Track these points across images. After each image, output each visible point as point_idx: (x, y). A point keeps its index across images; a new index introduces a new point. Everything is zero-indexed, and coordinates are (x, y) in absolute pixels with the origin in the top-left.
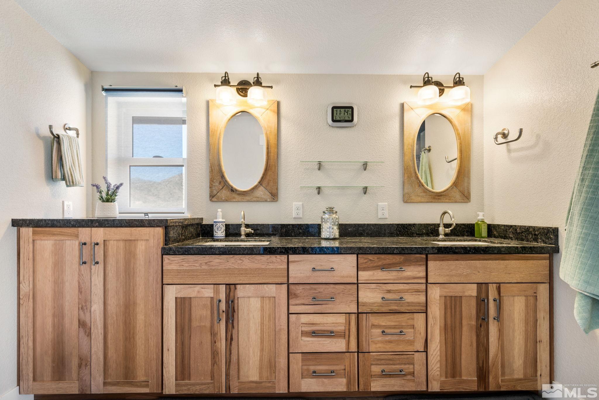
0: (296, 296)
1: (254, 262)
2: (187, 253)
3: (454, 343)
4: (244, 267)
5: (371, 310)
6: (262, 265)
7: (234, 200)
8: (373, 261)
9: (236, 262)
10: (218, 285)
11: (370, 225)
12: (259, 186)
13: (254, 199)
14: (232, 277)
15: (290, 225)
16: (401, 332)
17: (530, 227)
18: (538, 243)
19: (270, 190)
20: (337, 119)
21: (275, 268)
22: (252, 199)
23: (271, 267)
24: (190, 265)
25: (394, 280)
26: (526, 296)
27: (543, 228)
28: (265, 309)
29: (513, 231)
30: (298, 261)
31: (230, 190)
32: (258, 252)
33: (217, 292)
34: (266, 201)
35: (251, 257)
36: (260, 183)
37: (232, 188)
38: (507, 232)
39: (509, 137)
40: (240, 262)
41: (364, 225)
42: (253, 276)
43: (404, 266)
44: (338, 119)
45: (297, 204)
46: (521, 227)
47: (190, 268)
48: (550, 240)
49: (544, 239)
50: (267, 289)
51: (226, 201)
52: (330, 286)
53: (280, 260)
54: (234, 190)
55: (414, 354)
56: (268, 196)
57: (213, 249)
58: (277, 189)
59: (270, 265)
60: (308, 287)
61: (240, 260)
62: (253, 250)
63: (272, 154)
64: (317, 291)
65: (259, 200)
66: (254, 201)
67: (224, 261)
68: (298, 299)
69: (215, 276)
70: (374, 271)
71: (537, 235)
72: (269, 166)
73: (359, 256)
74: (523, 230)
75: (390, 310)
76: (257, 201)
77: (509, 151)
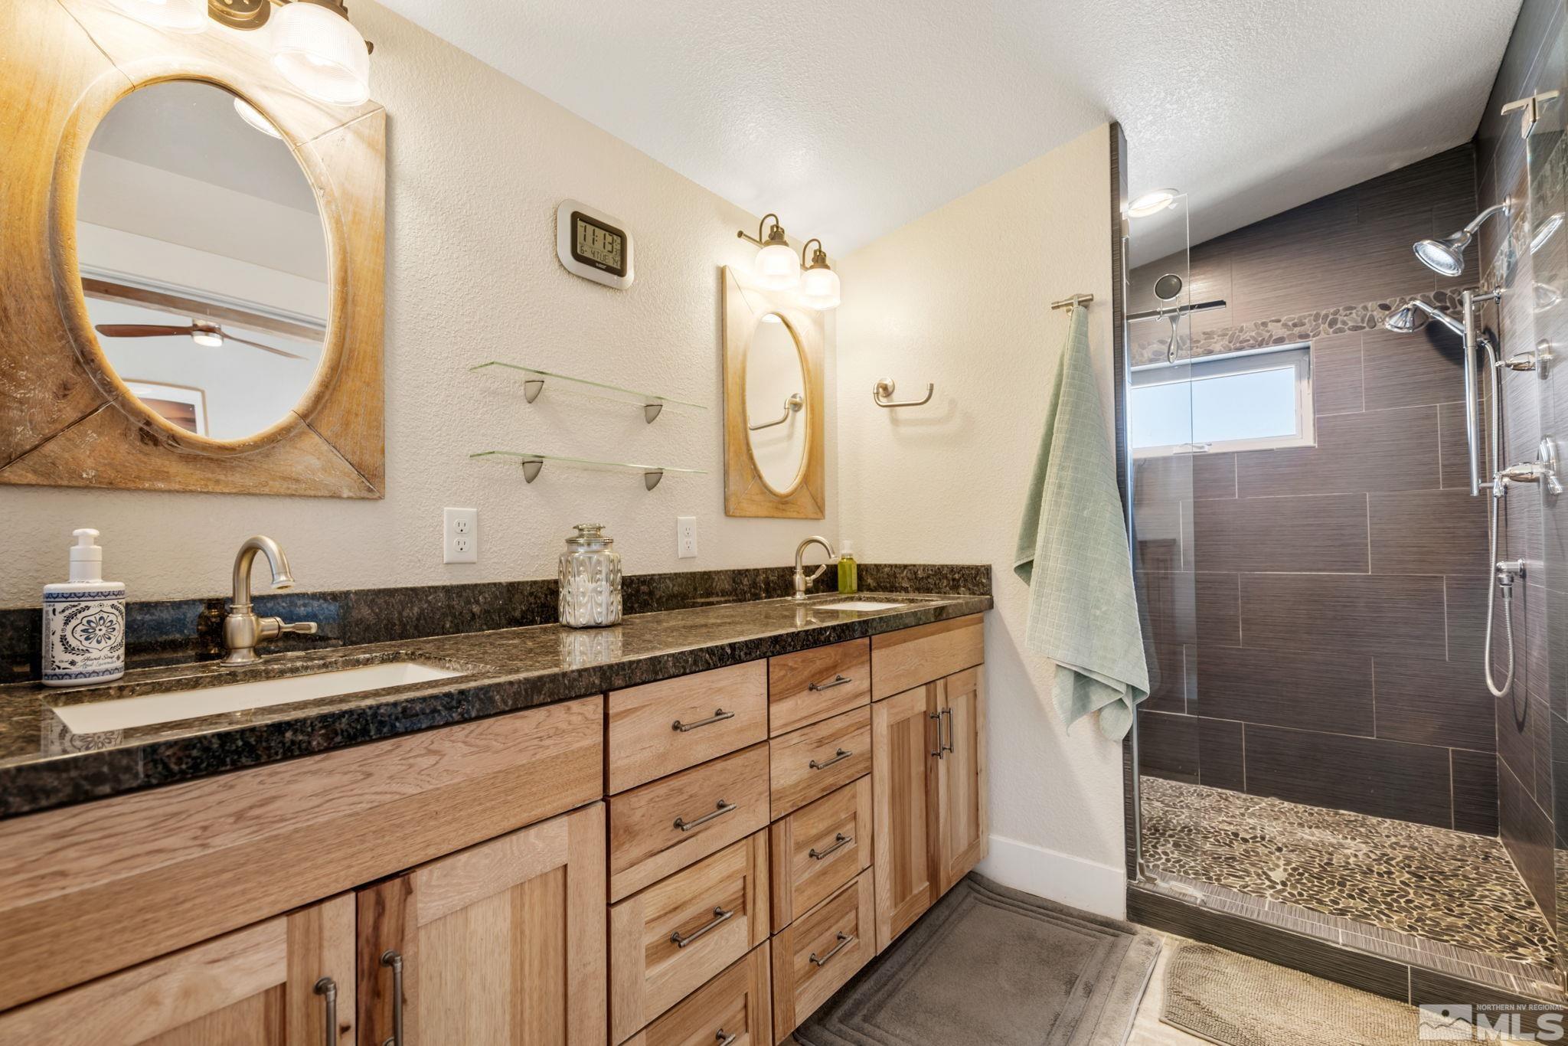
0: (631, 832)
1: (487, 749)
2: (106, 789)
3: (903, 823)
4: (447, 781)
5: (792, 806)
6: (520, 751)
7: (161, 485)
8: (797, 668)
9: (411, 766)
10: (314, 910)
11: (665, 578)
12: (301, 434)
13: (277, 484)
14: (388, 843)
15: (435, 589)
16: (838, 839)
17: (943, 566)
18: (958, 593)
19: (354, 453)
20: (586, 255)
21: (565, 754)
22: (266, 484)
23: (552, 752)
24: (127, 852)
25: (828, 710)
26: (967, 694)
27: (969, 568)
28: (527, 932)
29: (909, 575)
30: (635, 710)
31: (134, 435)
32: (510, 702)
33: (304, 948)
34: (335, 496)
35: (477, 732)
36: (309, 418)
37: (148, 423)
38: (896, 577)
39: (895, 396)
40: (427, 761)
41: (652, 579)
42: (484, 811)
43: (842, 671)
44: (589, 255)
45: (456, 513)
46: (925, 567)
47: (123, 875)
48: (981, 586)
49: (971, 587)
50: (540, 845)
51: (109, 484)
52: (713, 767)
53: (580, 718)
54: (162, 438)
55: (857, 882)
56: (342, 476)
57: (295, 732)
58: (383, 452)
59: (548, 747)
60: (661, 789)
61: (430, 752)
62: (491, 700)
63: (363, 311)
64: (685, 796)
65: (299, 491)
66: (278, 495)
67: (346, 778)
68: (634, 843)
69: (292, 871)
70: (795, 698)
71: (958, 580)
72: (350, 358)
73: (772, 660)
74: (930, 572)
75: (823, 790)
76: (292, 496)
77: (895, 422)
